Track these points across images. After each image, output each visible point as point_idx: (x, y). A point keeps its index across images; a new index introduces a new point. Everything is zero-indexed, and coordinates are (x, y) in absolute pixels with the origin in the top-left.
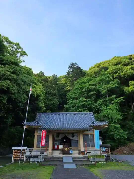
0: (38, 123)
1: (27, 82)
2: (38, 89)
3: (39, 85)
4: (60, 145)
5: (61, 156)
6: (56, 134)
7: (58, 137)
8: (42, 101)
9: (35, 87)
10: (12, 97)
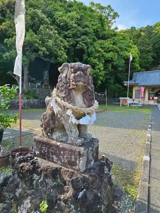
0: (135, 82)
1: (124, 48)
2: (134, 52)
3: (134, 48)
4: (155, 97)
5: (156, 104)
6: (151, 89)
7: (154, 91)
8: (137, 62)
9: (130, 50)
10: (114, 64)
